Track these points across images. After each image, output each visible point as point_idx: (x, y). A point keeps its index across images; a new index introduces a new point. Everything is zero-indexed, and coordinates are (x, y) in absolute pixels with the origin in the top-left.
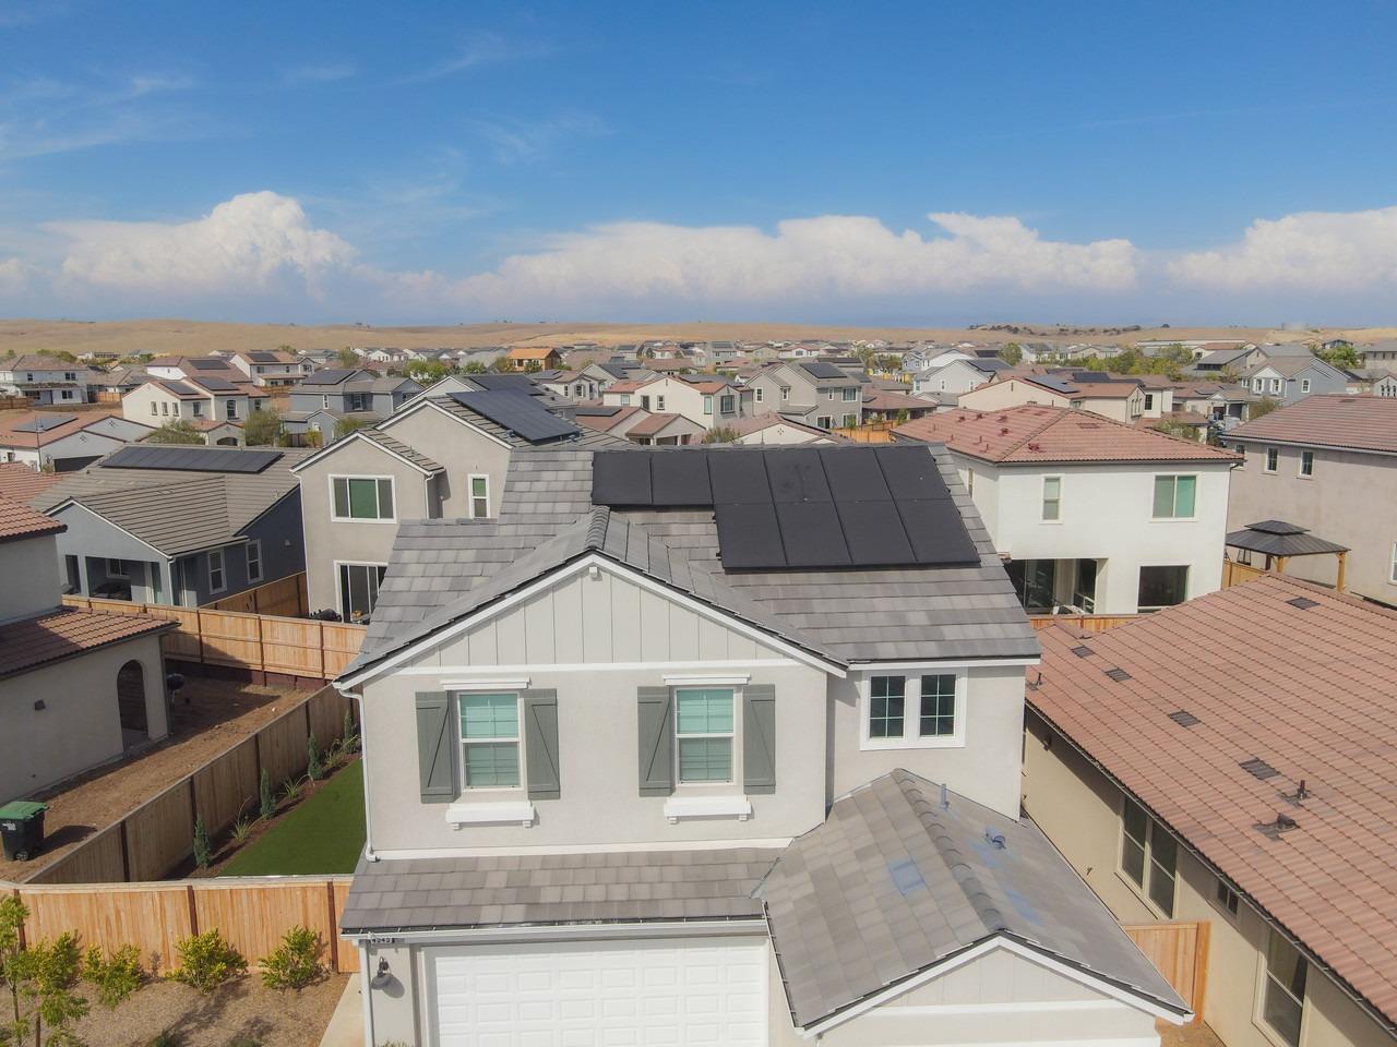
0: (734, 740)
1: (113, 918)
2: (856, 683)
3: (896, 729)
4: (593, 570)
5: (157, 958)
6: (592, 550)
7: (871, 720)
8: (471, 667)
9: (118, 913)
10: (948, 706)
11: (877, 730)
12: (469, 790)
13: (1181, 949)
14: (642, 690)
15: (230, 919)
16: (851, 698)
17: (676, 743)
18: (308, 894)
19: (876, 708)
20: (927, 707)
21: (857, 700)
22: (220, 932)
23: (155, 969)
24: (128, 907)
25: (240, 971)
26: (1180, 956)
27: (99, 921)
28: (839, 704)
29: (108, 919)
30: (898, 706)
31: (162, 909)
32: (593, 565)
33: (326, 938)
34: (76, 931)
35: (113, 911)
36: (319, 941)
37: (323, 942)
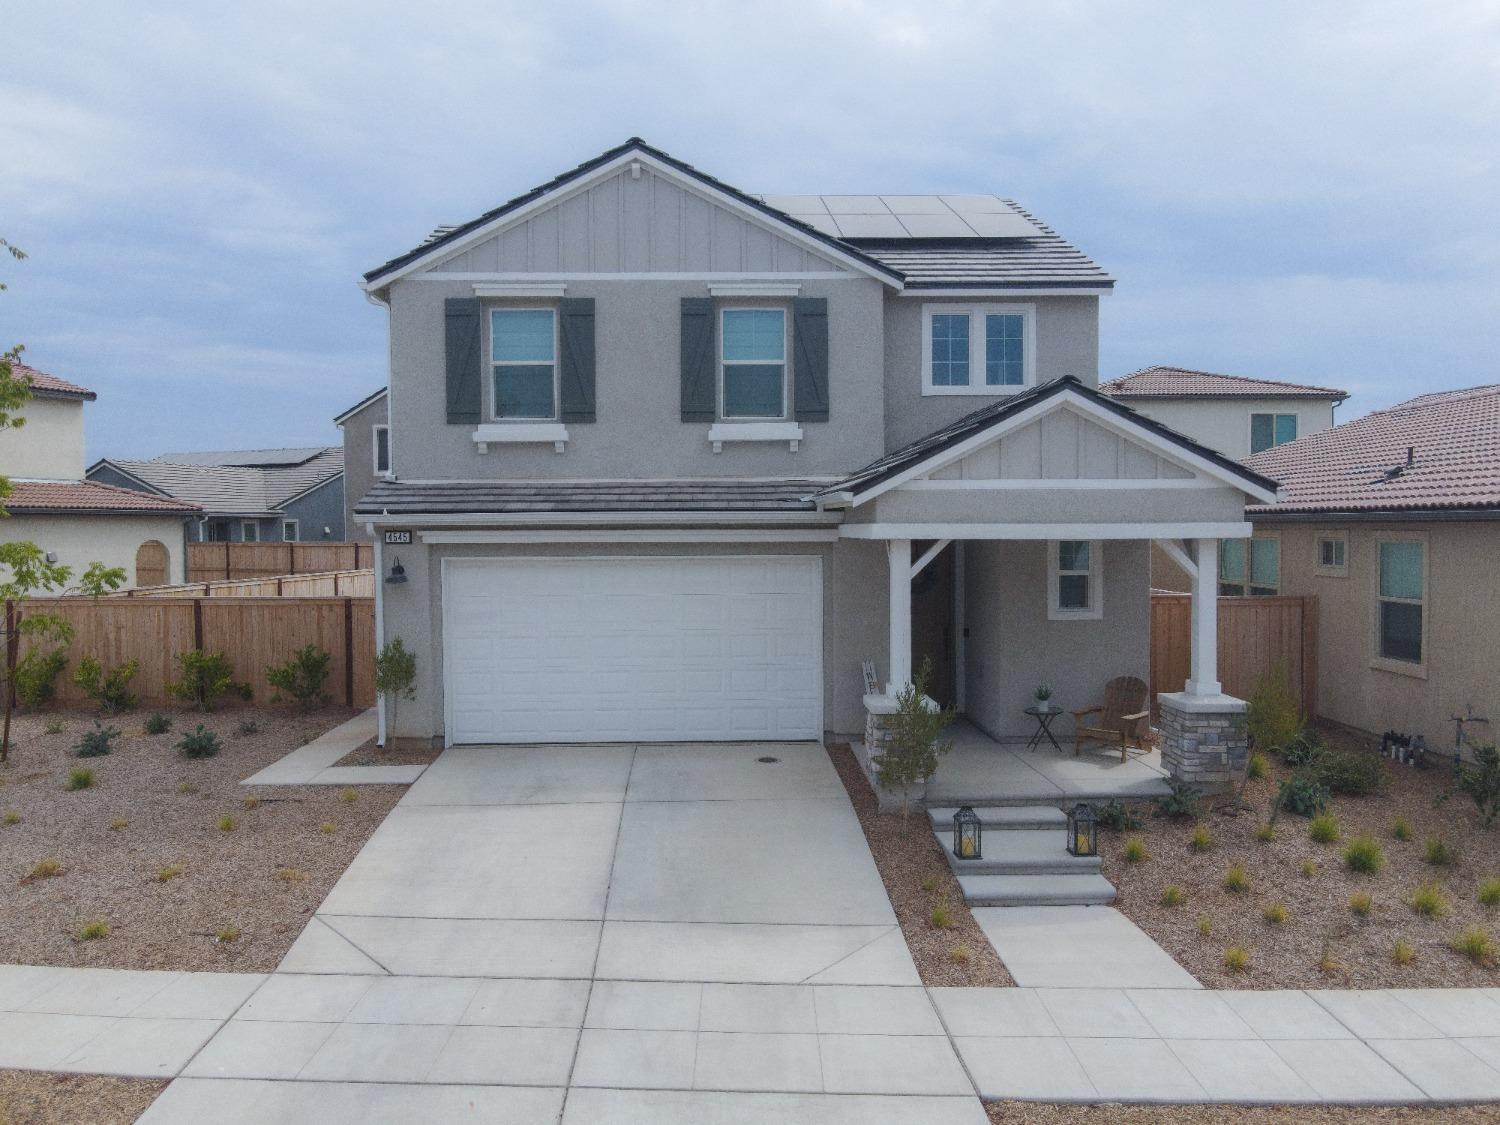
0: (786, 367)
1: (112, 637)
3: (961, 376)
4: (636, 167)
6: (634, 143)
7: (934, 365)
8: (505, 274)
9: (118, 629)
10: (1016, 351)
11: (940, 377)
12: (500, 419)
13: (1285, 631)
14: (685, 301)
15: (238, 641)
17: (722, 369)
18: (325, 614)
19: (939, 350)
20: (993, 350)
21: (918, 339)
22: (226, 656)
24: (129, 624)
25: (246, 702)
26: (1285, 638)
27: (97, 639)
29: (107, 638)
30: (963, 351)
31: (166, 624)
32: (636, 160)
33: (341, 666)
34: (70, 650)
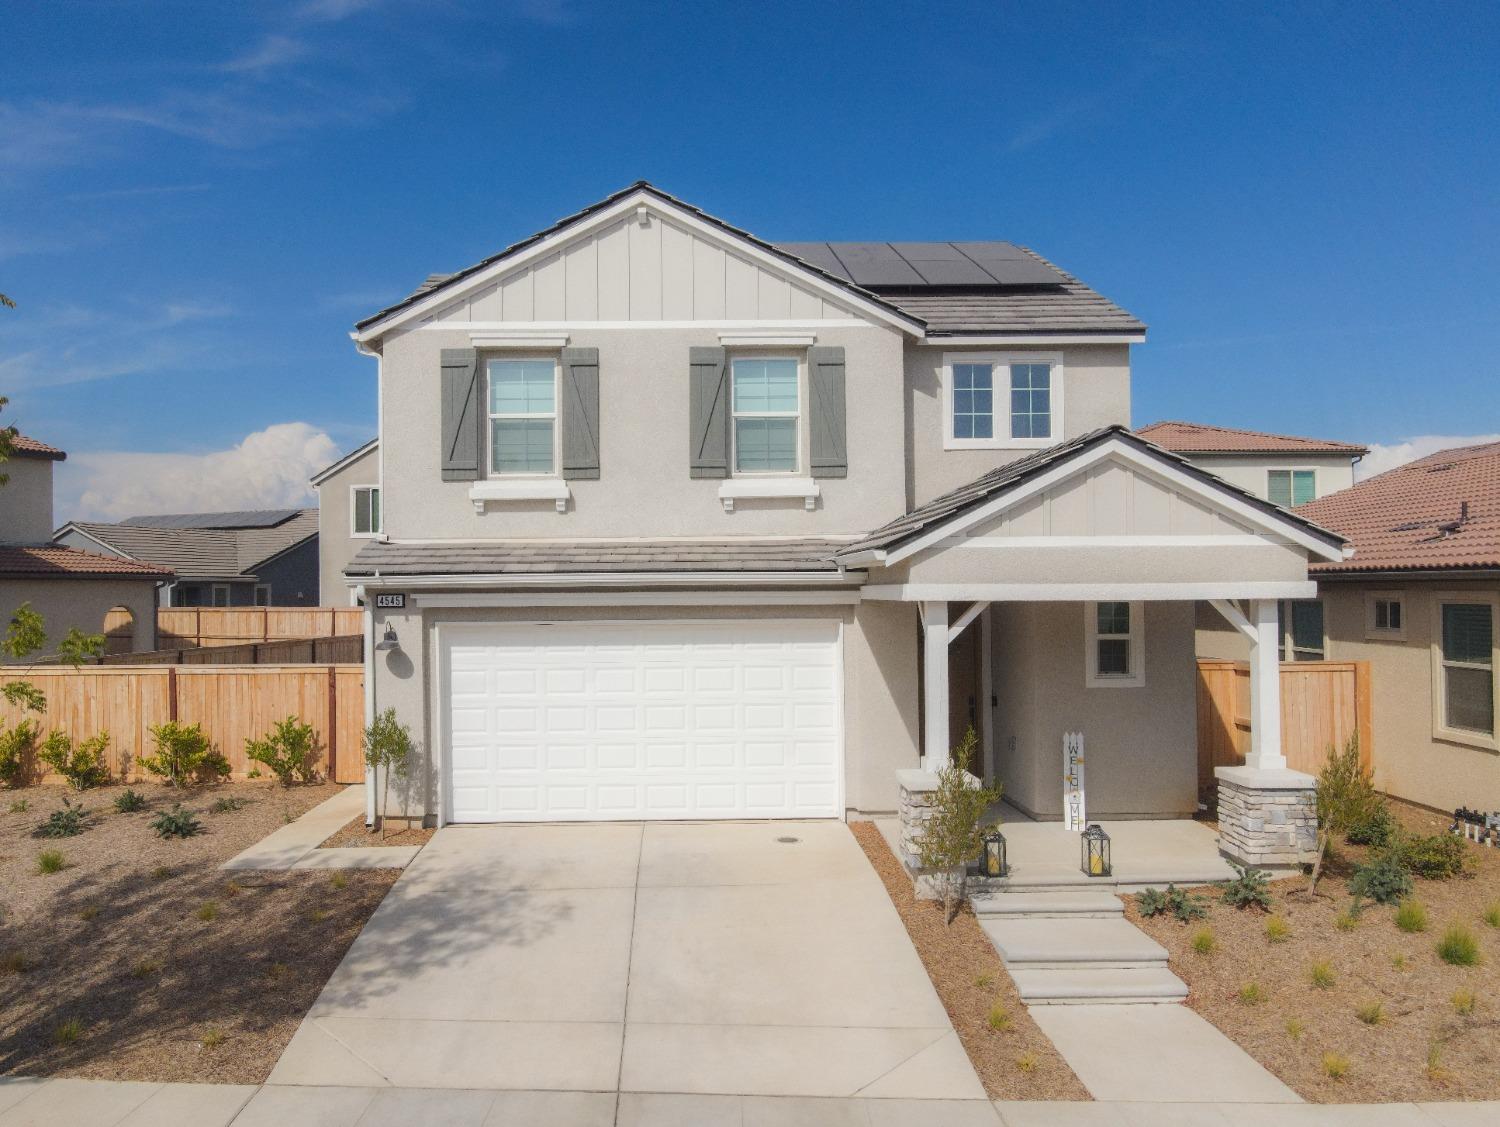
0: (799, 421)
1: (81, 707)
2: (937, 370)
3: (984, 429)
4: (642, 210)
5: (127, 758)
6: (641, 186)
7: (956, 417)
8: (504, 323)
9: (88, 700)
10: (1042, 401)
11: (962, 429)
12: (497, 475)
13: (1337, 699)
14: (694, 351)
15: (215, 712)
16: (932, 388)
17: (733, 422)
18: (307, 683)
19: (961, 401)
20: (1019, 401)
21: (939, 390)
22: (202, 728)
23: (124, 772)
24: (100, 694)
25: (222, 778)
26: (1337, 706)
27: (65, 709)
28: (917, 394)
29: (76, 708)
30: (985, 401)
31: (139, 694)
32: (642, 204)
33: (324, 739)
34: (38, 723)
35: (81, 698)
36: (316, 742)
37: (321, 744)
